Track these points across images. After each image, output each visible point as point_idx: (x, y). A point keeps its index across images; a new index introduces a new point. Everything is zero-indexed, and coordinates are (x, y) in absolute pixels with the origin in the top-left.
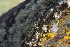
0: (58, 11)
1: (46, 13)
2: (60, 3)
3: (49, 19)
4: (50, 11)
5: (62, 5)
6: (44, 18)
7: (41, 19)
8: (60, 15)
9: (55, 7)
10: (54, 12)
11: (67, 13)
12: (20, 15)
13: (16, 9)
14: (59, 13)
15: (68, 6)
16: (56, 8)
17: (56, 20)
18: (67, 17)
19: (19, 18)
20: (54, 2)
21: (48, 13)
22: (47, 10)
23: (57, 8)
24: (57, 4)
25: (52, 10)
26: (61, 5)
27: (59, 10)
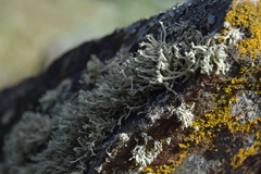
0: (146, 140)
1: (104, 146)
2: (153, 114)
3: (117, 165)
4: (118, 140)
5: (162, 121)
6: (99, 166)
7: (88, 167)
8: (153, 154)
9: (135, 128)
10: (132, 144)
11: (181, 145)
12: (22, 134)
13: (13, 97)
14: (150, 147)
15: (181, 123)
16: (141, 132)
17: (141, 169)
18: (182, 156)
19: (18, 142)
20: (132, 108)
21: (112, 148)
22: (110, 135)
23: (144, 130)
24: (143, 116)
25: (125, 137)
26: (157, 121)
27: (150, 138)
